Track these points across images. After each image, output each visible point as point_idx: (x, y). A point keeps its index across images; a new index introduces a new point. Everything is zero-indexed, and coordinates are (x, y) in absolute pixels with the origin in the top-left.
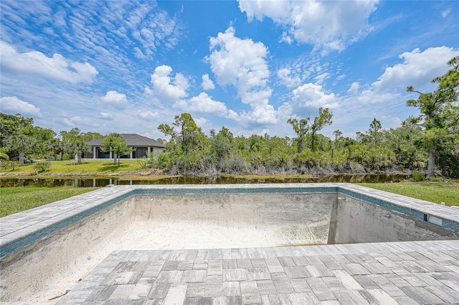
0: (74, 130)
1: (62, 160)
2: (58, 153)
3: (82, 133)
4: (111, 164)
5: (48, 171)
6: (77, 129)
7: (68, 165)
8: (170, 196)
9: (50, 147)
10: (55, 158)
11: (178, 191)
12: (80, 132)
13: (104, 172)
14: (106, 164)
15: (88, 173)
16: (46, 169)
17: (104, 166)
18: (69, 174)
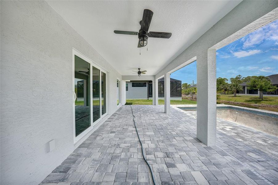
0: (238, 76)
1: (228, 94)
2: (226, 91)
3: (244, 78)
4: (257, 98)
5: (220, 99)
6: (240, 75)
7: (229, 97)
8: (247, 113)
9: (222, 88)
10: (225, 93)
11: (252, 111)
12: (242, 77)
13: (249, 103)
14: (253, 98)
15: (238, 102)
16: (219, 98)
17: (250, 99)
18: (228, 101)
